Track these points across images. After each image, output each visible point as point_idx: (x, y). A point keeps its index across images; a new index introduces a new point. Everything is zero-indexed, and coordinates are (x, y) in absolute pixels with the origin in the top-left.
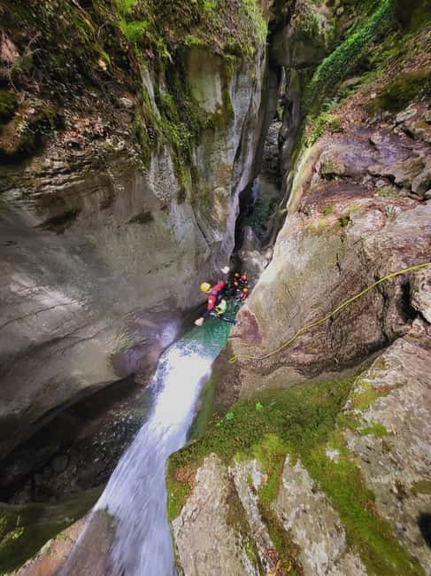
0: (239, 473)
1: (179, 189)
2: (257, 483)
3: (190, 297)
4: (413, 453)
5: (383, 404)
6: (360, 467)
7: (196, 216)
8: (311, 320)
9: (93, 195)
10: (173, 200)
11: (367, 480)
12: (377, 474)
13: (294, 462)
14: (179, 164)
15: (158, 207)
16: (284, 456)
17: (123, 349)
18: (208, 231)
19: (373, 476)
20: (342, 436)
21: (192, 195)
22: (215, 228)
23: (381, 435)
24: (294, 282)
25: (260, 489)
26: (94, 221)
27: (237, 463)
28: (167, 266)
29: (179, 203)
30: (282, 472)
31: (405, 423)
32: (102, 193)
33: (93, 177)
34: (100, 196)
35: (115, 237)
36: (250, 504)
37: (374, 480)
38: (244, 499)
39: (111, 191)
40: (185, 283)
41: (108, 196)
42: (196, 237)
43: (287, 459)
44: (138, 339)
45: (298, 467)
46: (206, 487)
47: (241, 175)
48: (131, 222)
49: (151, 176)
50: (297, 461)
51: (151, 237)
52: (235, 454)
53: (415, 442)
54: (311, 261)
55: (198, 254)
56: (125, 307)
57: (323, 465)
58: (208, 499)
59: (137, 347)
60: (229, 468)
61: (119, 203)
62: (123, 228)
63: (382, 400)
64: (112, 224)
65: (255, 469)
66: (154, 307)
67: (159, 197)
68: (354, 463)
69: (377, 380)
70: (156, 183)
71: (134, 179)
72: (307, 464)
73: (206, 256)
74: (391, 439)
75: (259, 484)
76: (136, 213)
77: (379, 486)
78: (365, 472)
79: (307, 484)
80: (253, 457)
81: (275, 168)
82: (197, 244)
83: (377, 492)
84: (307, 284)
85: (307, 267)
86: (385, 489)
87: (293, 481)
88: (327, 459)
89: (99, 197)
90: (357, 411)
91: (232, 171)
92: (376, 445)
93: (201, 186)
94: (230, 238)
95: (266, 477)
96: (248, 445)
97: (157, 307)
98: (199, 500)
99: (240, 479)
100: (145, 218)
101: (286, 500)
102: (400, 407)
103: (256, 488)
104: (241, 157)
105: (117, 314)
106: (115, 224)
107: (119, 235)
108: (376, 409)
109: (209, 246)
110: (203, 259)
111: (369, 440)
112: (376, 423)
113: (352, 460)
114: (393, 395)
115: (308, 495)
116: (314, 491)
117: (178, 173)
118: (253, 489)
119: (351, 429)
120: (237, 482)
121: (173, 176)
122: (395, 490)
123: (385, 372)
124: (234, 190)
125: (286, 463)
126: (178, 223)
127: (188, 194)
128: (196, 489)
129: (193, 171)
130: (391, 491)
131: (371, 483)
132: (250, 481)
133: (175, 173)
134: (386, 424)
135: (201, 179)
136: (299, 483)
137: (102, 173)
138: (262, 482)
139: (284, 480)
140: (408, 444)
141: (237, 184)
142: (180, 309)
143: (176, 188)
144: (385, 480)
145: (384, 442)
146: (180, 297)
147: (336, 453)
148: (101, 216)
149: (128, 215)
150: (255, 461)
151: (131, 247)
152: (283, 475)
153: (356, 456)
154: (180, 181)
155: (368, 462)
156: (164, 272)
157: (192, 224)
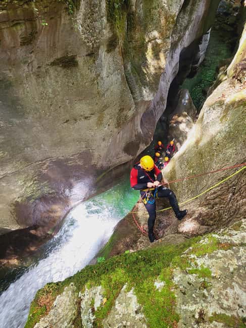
0: (87, 297)
1: (111, 35)
2: (97, 305)
3: (107, 156)
4: (226, 295)
5: (219, 255)
6: (176, 296)
7: (125, 68)
8: (215, 193)
9: (14, 29)
10: (102, 47)
11: (178, 306)
12: (188, 303)
13: (129, 290)
14: (114, 8)
15: (84, 52)
16: (123, 284)
17: (29, 198)
18: (137, 87)
19: (183, 304)
20: (172, 272)
21: (125, 45)
22: (145, 84)
23: (204, 277)
24: (209, 152)
25: (98, 310)
26: (13, 57)
27: (87, 289)
28: (86, 118)
29: (108, 51)
30: (117, 296)
31: (232, 273)
32: (24, 27)
33: (15, 9)
34: (20, 30)
35: (33, 77)
36: (88, 322)
37: (183, 307)
38: (84, 317)
39: (34, 27)
40: (104, 139)
41: (29, 31)
42: (123, 92)
43: (125, 287)
44: (46, 190)
45: (131, 294)
46: (60, 310)
47: (186, 28)
48: (53, 64)
49: (80, 16)
50: (131, 289)
51: (73, 84)
52: (87, 282)
53: (232, 288)
54: (229, 133)
55: (121, 110)
56: (38, 155)
57: (149, 292)
58: (59, 320)
59: (44, 198)
60: (80, 293)
61: (42, 41)
62: (43, 70)
63: (220, 253)
64: (32, 62)
65: (98, 293)
66: (67, 160)
67: (86, 41)
68: (173, 293)
69: (226, 237)
70: (85, 25)
71: (60, 17)
72: (138, 292)
73: (130, 114)
74: (212, 281)
75: (99, 306)
76: (59, 55)
77: (186, 311)
78: (179, 301)
79: (134, 307)
80: (100, 284)
81: (232, 25)
82: (122, 100)
83: (182, 315)
84: (221, 156)
85: (225, 138)
86: (189, 314)
87: (124, 304)
88: (153, 287)
89: (20, 32)
90: (192, 256)
91: (176, 23)
92: (196, 282)
93: (137, 36)
94: (162, 99)
95: (105, 300)
96: (99, 275)
97: (71, 160)
98: (52, 320)
99: (86, 303)
100: (68, 63)
101: (114, 317)
102: (235, 261)
103: (96, 309)
104: (189, 8)
105: (27, 160)
106: (35, 64)
107: (38, 76)
108: (211, 257)
109: (136, 104)
110: (126, 116)
111: (192, 278)
112: (205, 267)
113: (172, 290)
114: (233, 250)
115: (132, 315)
116: (137, 312)
117: (111, 17)
118: (93, 310)
119: (181, 268)
120: (83, 305)
121: (105, 20)
122: (197, 316)
123: (236, 232)
124: (174, 46)
125: (122, 289)
126: (104, 74)
127: (121, 42)
128: (52, 312)
129: (131, 17)
130: (194, 316)
131: (181, 309)
132: (92, 304)
133: (108, 17)
134: (213, 270)
135: (138, 27)
136: (128, 306)
137: (26, 6)
138: (101, 305)
139: (117, 302)
140: (225, 287)
141: (180, 38)
142: (94, 166)
143: (107, 34)
144: (192, 308)
145: (204, 281)
146: (96, 154)
147: (162, 284)
148: (21, 52)
149: (51, 56)
150: (100, 287)
151: (50, 91)
152: (118, 298)
153: (176, 288)
154: (112, 28)
155: (184, 294)
156: (83, 123)
157: (119, 76)
